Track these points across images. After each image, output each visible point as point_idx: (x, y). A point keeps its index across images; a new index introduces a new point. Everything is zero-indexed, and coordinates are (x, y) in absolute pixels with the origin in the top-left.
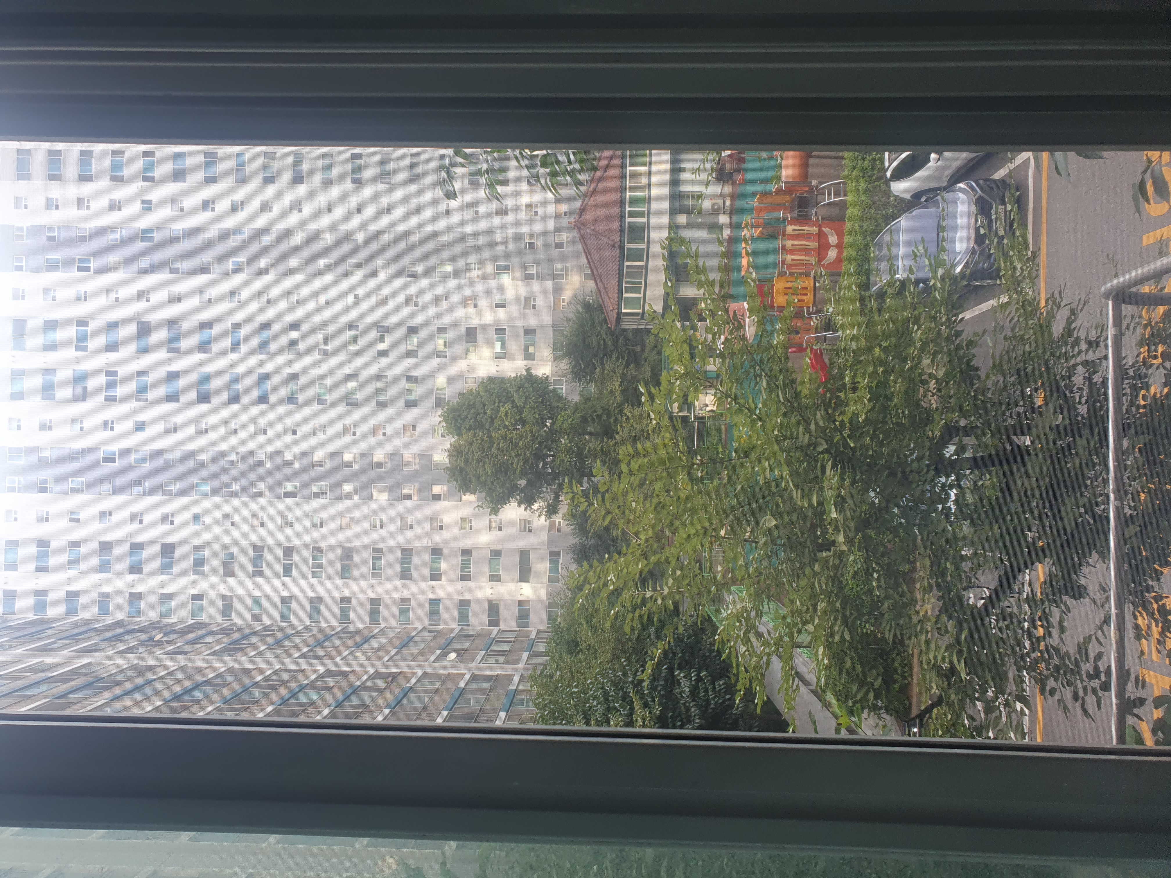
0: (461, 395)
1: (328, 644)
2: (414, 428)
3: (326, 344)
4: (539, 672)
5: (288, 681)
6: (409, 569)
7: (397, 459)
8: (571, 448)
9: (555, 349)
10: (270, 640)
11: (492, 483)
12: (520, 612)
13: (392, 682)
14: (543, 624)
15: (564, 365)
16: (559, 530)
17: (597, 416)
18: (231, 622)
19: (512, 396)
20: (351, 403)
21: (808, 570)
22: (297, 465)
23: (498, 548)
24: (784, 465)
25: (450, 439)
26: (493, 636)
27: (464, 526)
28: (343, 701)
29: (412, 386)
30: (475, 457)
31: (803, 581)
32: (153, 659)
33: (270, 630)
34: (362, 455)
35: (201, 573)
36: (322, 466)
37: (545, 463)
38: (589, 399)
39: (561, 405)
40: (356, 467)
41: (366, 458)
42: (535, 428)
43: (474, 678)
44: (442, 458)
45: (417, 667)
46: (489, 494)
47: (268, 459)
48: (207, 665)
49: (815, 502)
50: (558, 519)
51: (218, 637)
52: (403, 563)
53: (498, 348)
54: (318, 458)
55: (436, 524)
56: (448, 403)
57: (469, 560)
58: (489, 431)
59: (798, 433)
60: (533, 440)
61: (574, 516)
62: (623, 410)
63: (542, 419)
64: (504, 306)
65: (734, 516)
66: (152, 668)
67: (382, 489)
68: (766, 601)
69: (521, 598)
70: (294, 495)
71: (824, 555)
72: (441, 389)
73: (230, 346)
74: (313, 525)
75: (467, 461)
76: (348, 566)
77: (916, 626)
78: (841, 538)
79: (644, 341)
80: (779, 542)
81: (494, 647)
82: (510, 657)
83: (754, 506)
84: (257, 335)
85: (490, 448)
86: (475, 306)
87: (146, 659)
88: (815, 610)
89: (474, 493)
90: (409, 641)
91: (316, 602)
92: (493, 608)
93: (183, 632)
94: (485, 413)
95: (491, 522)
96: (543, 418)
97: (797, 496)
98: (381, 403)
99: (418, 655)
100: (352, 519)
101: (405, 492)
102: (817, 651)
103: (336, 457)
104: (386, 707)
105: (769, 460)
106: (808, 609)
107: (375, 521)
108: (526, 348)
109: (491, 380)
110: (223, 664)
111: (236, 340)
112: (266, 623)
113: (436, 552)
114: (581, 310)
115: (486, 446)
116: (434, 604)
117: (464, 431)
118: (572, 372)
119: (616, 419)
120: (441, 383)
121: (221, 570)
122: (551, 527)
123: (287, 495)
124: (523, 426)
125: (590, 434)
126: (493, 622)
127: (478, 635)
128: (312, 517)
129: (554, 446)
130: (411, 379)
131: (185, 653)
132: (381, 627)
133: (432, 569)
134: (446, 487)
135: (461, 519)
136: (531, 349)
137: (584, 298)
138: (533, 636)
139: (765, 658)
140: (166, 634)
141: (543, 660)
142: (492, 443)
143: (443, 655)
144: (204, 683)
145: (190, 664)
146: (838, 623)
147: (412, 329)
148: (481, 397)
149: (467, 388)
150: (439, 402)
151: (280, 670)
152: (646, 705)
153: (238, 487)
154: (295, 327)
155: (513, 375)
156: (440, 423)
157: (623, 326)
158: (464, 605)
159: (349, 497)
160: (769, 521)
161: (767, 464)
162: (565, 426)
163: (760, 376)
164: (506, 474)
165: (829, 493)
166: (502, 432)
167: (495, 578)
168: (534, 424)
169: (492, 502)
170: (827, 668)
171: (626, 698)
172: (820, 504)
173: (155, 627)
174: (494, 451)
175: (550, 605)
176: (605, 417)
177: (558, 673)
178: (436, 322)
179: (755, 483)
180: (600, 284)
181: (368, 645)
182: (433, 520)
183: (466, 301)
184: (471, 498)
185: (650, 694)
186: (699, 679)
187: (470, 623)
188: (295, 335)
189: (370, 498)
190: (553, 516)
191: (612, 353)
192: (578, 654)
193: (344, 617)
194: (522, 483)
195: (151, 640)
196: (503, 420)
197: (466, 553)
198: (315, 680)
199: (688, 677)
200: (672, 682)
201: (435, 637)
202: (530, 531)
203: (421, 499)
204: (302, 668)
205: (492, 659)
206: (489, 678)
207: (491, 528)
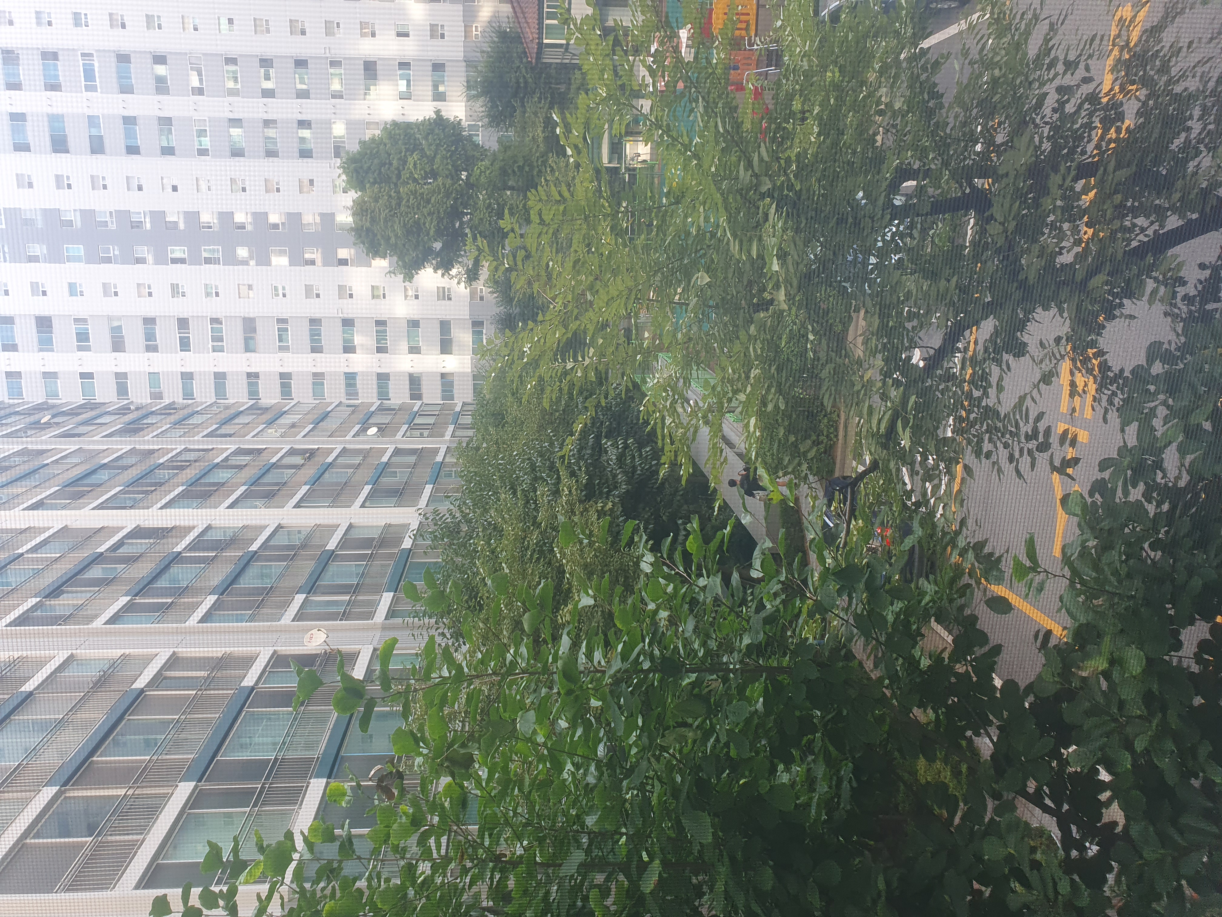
0: (362, 143)
1: (236, 421)
2: (311, 182)
3: (201, 81)
4: (464, 445)
5: (195, 461)
6: (320, 341)
7: (294, 218)
8: (490, 205)
9: (469, 88)
10: (172, 418)
11: (404, 245)
12: (443, 385)
13: (309, 458)
14: (469, 397)
15: (479, 106)
16: (482, 298)
17: (519, 167)
18: (126, 402)
19: (421, 144)
20: (237, 153)
21: (742, 334)
22: (182, 226)
23: (416, 317)
24: (722, 210)
25: (353, 195)
26: (416, 409)
27: (376, 294)
28: (259, 478)
29: (306, 133)
30: (383, 215)
31: (737, 347)
32: (42, 442)
33: (171, 408)
34: (255, 215)
35: (88, 349)
36: (210, 227)
37: (461, 223)
38: (510, 147)
39: (477, 154)
40: (249, 228)
41: (260, 217)
42: (449, 182)
43: (397, 452)
44: (345, 218)
45: (336, 443)
46: (401, 257)
47: (148, 220)
48: (105, 447)
49: (754, 254)
50: (480, 285)
51: (113, 418)
52: (312, 335)
53: (402, 85)
54: (205, 218)
55: (344, 292)
56: (348, 153)
57: (385, 331)
58: (396, 185)
59: (738, 172)
60: (448, 195)
61: (496, 282)
62: (547, 160)
63: (456, 171)
64: (406, 35)
65: (663, 274)
66: (41, 452)
67: (282, 253)
68: (695, 368)
69: (444, 371)
70: (182, 261)
71: (762, 315)
72: (340, 137)
73: (83, 83)
74: (208, 294)
75: (373, 220)
76: (252, 338)
77: (858, 392)
78: (781, 296)
79: (570, 79)
80: (711, 303)
81: (418, 421)
82: (435, 430)
83: (686, 262)
84: (114, 70)
85: (399, 205)
86: (373, 35)
87: (36, 442)
88: (748, 377)
89: (384, 257)
90: (325, 416)
91: (220, 378)
92: (415, 381)
93: (74, 413)
94: (391, 164)
95: (406, 289)
96: (458, 170)
97: (734, 248)
98: (271, 154)
99: (336, 431)
100: (250, 287)
101: (307, 256)
102: (749, 422)
103: (226, 217)
104: (305, 484)
105: (704, 203)
106: (740, 377)
107: (276, 289)
108: (435, 87)
109: (395, 124)
110: (123, 445)
111: (89, 74)
112: (167, 401)
113: (348, 323)
114: (496, 39)
115: (394, 203)
116: (350, 378)
117: (368, 186)
118: (489, 116)
119: (540, 171)
120: (339, 129)
121: (109, 344)
122: (473, 294)
123: (175, 261)
124: (435, 179)
125: (512, 188)
126: (416, 395)
127: (400, 409)
128: (206, 285)
129: (471, 202)
130: (303, 124)
131: (79, 435)
132: (293, 403)
133: (345, 341)
134: (353, 251)
135: (373, 287)
136: (441, 89)
137: (500, 27)
138: (458, 409)
139: (692, 430)
140: (54, 416)
141: (470, 433)
142: (400, 199)
143: (364, 430)
144: (104, 466)
145: (86, 447)
146: (773, 390)
147: (301, 63)
148: (385, 145)
149: (368, 135)
150: (338, 151)
151: (186, 450)
152: (573, 474)
153: (117, 252)
154: (160, 59)
155: (421, 118)
156: (339, 176)
157: (545, 61)
158: (383, 378)
159: (245, 263)
160: (702, 278)
161: (701, 209)
162: (483, 179)
163: (697, 101)
164: (419, 236)
165: (771, 242)
166: (411, 186)
167: (414, 350)
168: (447, 177)
169: (405, 267)
170: (760, 440)
171: (552, 468)
172: (761, 257)
173: (40, 408)
174: (402, 208)
175: (475, 377)
176: (527, 169)
177: (485, 445)
178: (328, 55)
179: (688, 234)
180: (517, 9)
181: (282, 421)
182: (341, 288)
183: (361, 29)
184: (381, 264)
185: (577, 464)
186: (626, 446)
187: (391, 395)
188: (161, 70)
189: (268, 263)
190: (474, 283)
191: (534, 93)
192: (503, 426)
193: (253, 393)
194: (438, 246)
195: (38, 422)
196: (411, 173)
197: (380, 323)
198: (226, 459)
199: (615, 445)
200: (599, 450)
201: (353, 412)
202: (450, 299)
203: (326, 264)
204: (210, 447)
205: (417, 433)
206: (413, 452)
207: (406, 297)
